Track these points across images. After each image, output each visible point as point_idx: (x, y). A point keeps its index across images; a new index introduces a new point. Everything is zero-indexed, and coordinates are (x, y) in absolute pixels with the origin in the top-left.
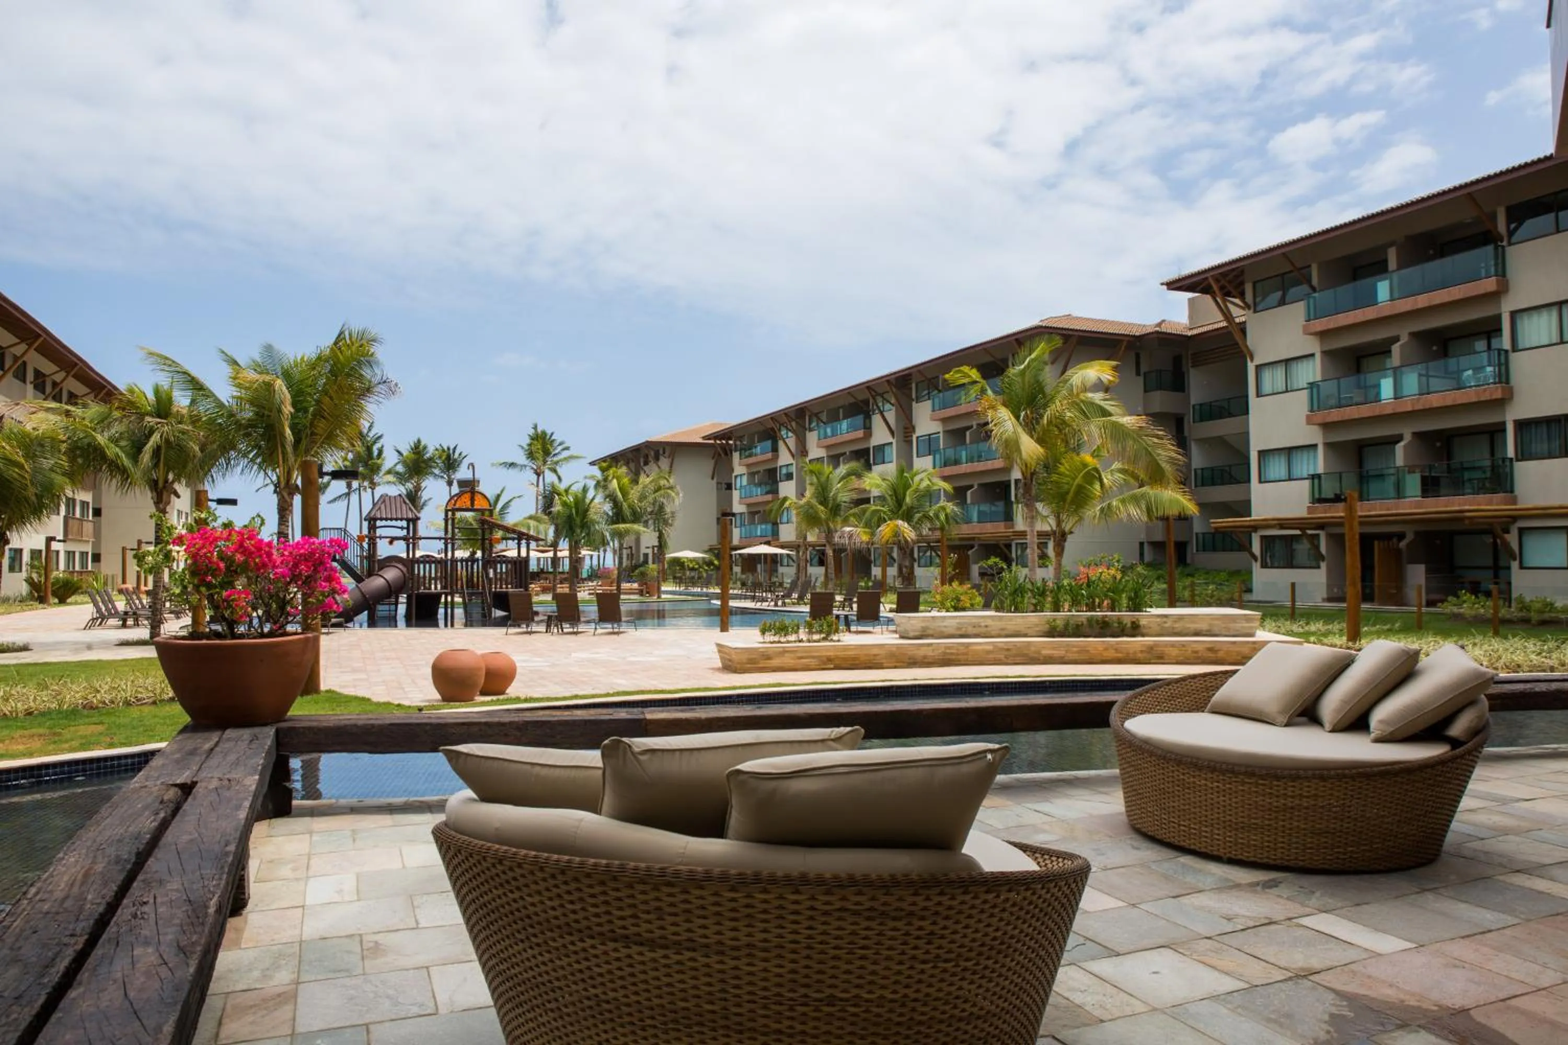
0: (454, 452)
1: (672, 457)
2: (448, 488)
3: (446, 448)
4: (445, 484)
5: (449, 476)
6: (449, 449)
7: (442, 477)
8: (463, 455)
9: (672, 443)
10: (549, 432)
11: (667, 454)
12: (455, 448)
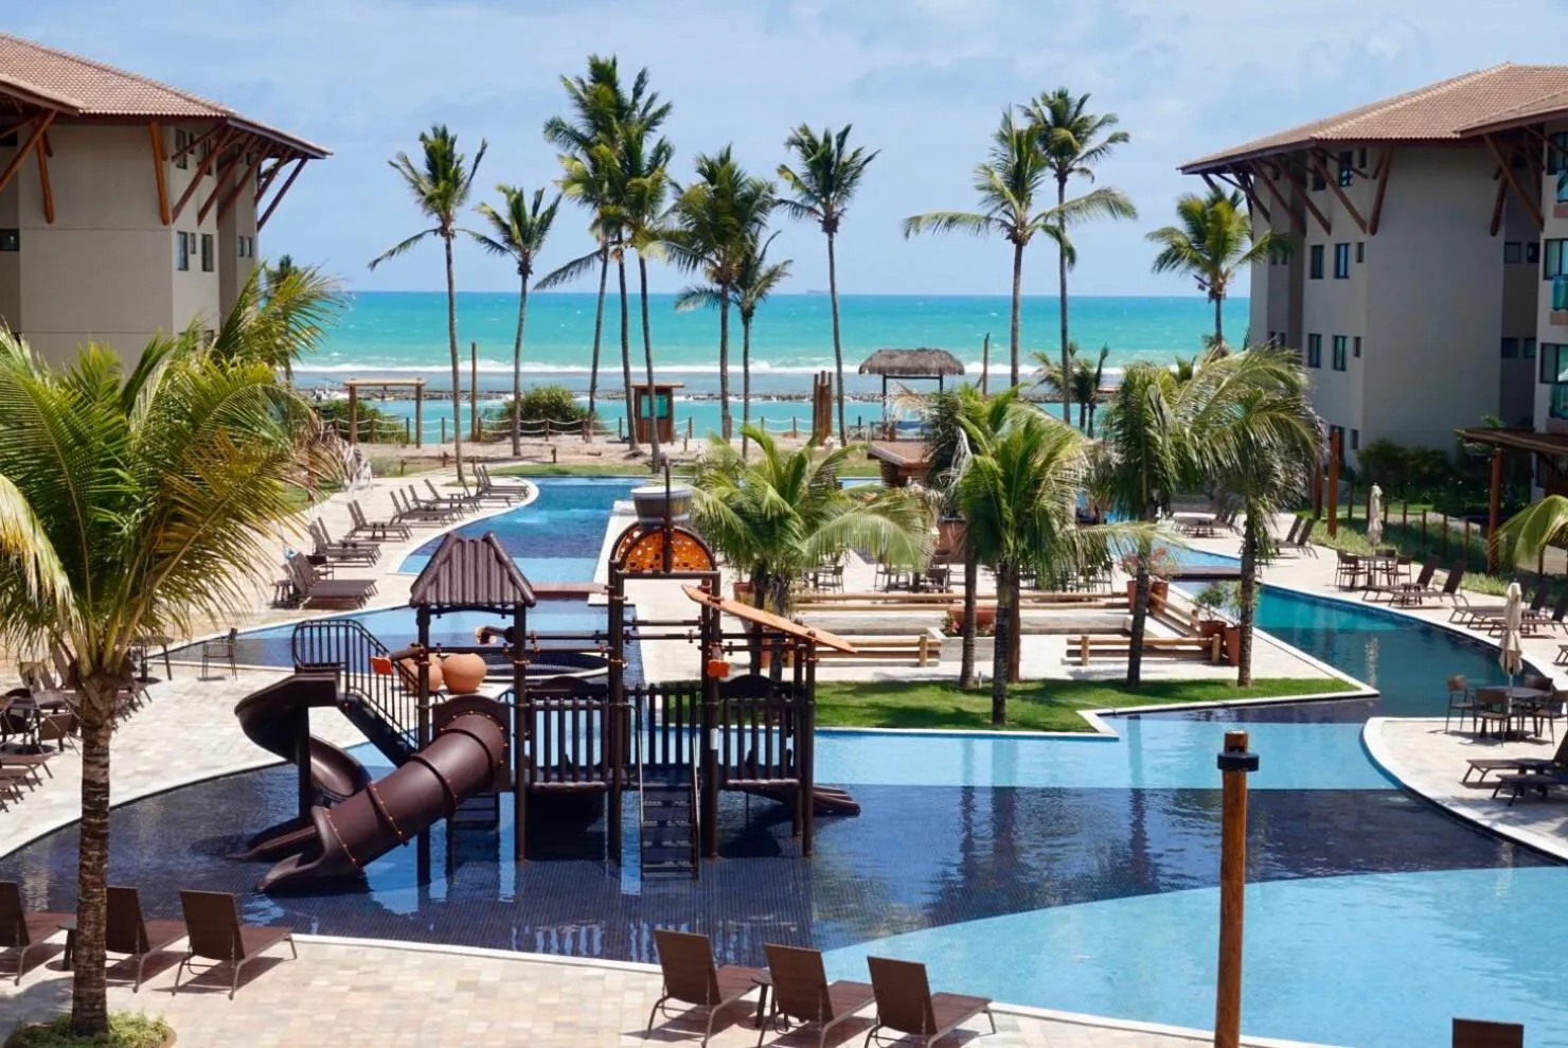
0: (840, 145)
1: (1383, 174)
2: (825, 236)
3: (820, 140)
4: (820, 226)
5: (827, 207)
6: (827, 140)
7: (811, 210)
8: (863, 156)
9: (1380, 141)
10: (1074, 96)
11: (1369, 169)
12: (843, 136)
